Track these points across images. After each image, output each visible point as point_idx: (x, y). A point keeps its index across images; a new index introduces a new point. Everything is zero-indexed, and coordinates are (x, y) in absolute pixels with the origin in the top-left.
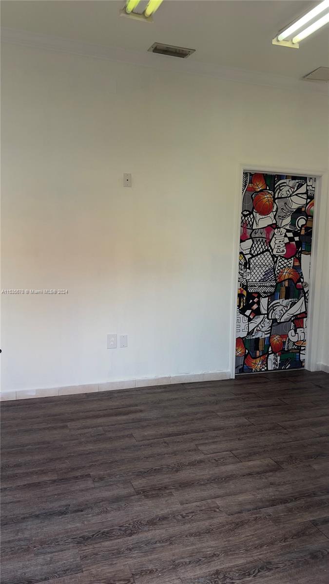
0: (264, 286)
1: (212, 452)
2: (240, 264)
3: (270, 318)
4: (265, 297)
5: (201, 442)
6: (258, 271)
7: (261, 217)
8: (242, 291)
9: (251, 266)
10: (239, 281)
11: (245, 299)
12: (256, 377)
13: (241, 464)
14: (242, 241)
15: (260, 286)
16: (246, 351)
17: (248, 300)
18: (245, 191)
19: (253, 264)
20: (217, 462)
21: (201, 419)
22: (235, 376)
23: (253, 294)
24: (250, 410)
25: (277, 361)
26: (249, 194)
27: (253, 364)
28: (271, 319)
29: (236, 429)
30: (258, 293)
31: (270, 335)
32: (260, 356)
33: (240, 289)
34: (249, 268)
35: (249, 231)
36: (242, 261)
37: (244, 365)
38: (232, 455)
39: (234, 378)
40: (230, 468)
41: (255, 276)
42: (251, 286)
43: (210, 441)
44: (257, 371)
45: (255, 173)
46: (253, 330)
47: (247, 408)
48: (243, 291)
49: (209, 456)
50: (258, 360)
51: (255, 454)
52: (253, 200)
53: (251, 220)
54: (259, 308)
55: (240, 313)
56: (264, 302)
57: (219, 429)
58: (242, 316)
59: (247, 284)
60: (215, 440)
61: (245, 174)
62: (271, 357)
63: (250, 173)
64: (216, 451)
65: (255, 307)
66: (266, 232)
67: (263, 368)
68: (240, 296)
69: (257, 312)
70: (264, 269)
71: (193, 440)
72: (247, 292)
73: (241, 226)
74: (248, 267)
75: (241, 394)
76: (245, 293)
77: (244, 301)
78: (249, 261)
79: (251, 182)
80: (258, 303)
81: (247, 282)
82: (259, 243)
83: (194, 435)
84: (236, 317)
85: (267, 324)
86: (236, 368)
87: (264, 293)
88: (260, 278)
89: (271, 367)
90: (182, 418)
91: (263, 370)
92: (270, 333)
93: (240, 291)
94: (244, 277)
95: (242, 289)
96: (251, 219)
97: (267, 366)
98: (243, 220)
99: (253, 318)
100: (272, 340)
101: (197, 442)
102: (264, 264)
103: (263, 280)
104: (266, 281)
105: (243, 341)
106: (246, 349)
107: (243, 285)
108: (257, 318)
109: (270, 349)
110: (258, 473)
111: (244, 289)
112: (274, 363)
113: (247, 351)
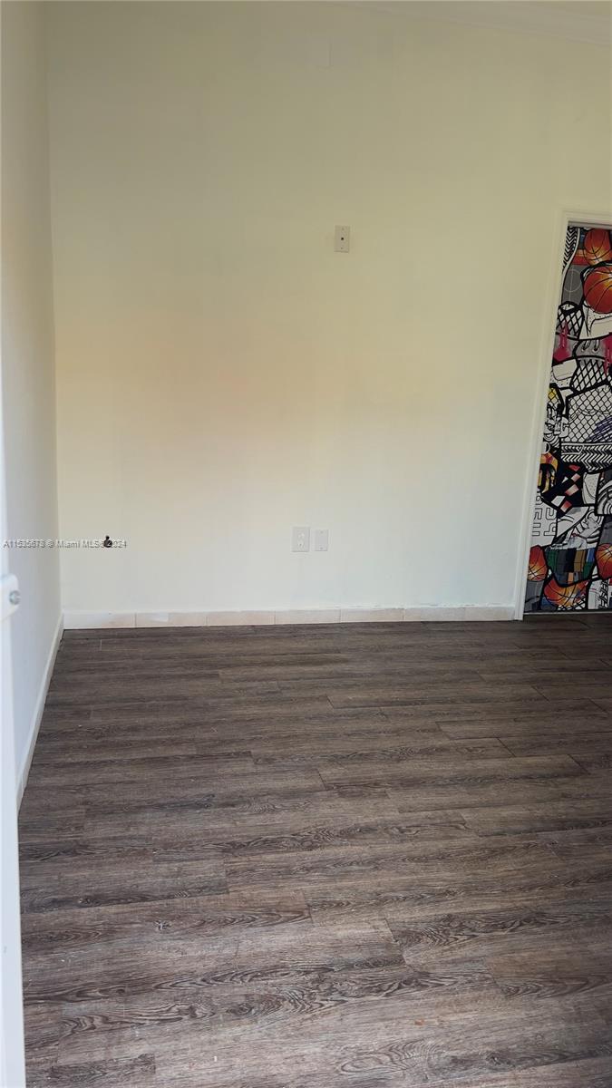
0: (593, 451)
1: (463, 736)
2: (549, 406)
3: (600, 512)
4: (594, 472)
5: (447, 718)
6: (584, 422)
7: (598, 316)
8: (549, 459)
9: (571, 412)
10: (544, 440)
11: (553, 474)
12: (562, 619)
13: (513, 759)
14: (555, 362)
15: (585, 452)
16: (548, 571)
17: (559, 477)
18: (568, 263)
19: (575, 408)
20: (471, 754)
21: (450, 682)
22: (524, 616)
23: (571, 466)
24: (544, 674)
25: (607, 594)
26: (576, 271)
27: (560, 597)
28: (601, 515)
29: (511, 704)
30: (580, 464)
31: (598, 545)
32: (574, 583)
33: (546, 455)
34: (567, 416)
35: (572, 343)
36: (555, 400)
37: (542, 596)
38: (499, 744)
39: (521, 619)
40: (493, 764)
41: (577, 431)
42: (568, 451)
43: (463, 718)
44: (566, 610)
45: (593, 229)
46: (566, 533)
47: (536, 671)
48: (551, 459)
49: (456, 742)
50: (570, 590)
51: (541, 746)
52: (583, 283)
53: (577, 322)
54: (579, 494)
55: (543, 501)
56: (591, 481)
57: (482, 701)
58: (545, 506)
59: (560, 446)
60: (473, 718)
61: (572, 230)
62: (597, 585)
63: (582, 228)
64: (471, 736)
65: (573, 490)
66: (604, 346)
67: (578, 605)
68: (545, 468)
69: (576, 501)
70: (595, 417)
71: (432, 714)
72: (560, 461)
73: (557, 333)
74: (564, 413)
75: (530, 647)
76: (555, 463)
77: (552, 478)
78: (568, 402)
79: (582, 247)
80: (580, 483)
81: (560, 442)
82: (589, 368)
83: (434, 707)
84: (533, 506)
85: (594, 524)
86: (526, 602)
87: (593, 464)
88: (586, 436)
89: (593, 603)
90: (416, 677)
91: (579, 608)
92: (598, 541)
93: (544, 458)
94: (555, 433)
95: (550, 455)
96: (578, 320)
97: (586, 603)
98: (561, 322)
99: (567, 511)
100: (599, 554)
101: (438, 719)
102: (597, 408)
103: (592, 440)
104: (599, 441)
105: (544, 553)
106: (549, 568)
107: (553, 448)
108: (574, 512)
109: (595, 571)
110: (542, 777)
111: (554, 455)
112: (601, 598)
113: (550, 573)
